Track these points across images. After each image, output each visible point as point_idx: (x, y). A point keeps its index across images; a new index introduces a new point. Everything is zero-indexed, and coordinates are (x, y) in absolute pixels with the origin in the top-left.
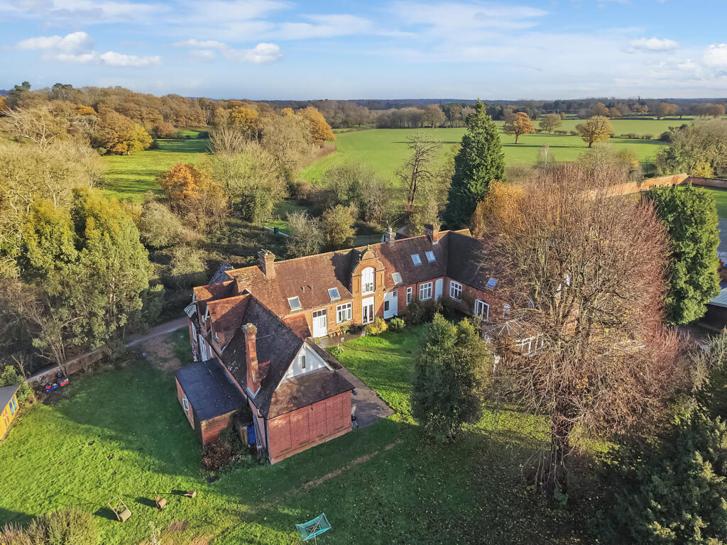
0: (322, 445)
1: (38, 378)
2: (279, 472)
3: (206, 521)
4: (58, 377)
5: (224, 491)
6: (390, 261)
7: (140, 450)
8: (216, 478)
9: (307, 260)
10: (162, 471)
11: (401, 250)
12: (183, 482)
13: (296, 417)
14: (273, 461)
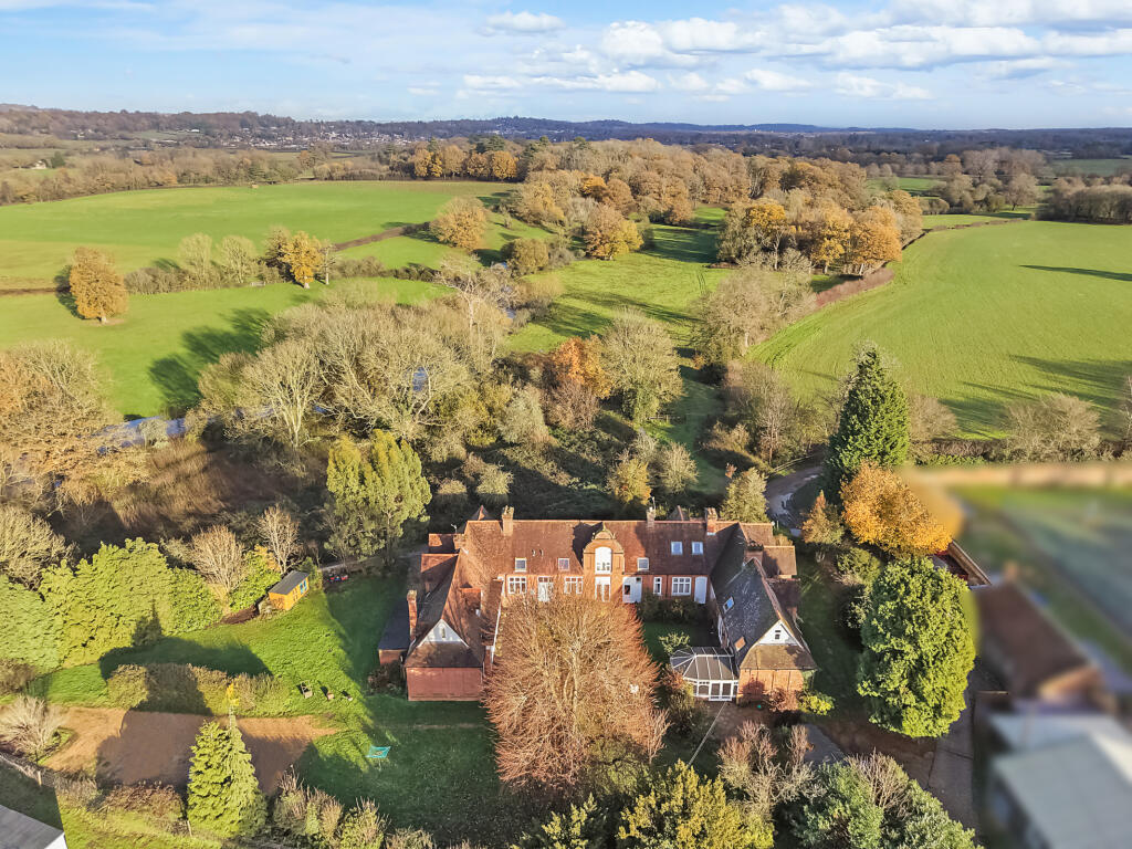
0: (451, 702)
1: (328, 569)
2: (410, 708)
3: (344, 719)
4: (344, 571)
5: (368, 705)
6: (642, 543)
7: (348, 653)
8: (372, 694)
9: (547, 524)
10: (349, 673)
11: (662, 533)
12: (353, 687)
13: (430, 673)
14: (410, 699)
